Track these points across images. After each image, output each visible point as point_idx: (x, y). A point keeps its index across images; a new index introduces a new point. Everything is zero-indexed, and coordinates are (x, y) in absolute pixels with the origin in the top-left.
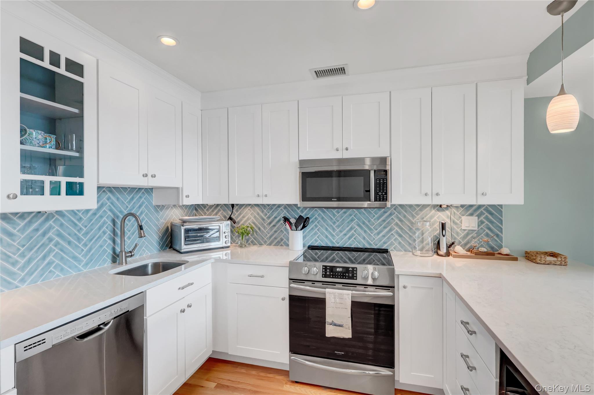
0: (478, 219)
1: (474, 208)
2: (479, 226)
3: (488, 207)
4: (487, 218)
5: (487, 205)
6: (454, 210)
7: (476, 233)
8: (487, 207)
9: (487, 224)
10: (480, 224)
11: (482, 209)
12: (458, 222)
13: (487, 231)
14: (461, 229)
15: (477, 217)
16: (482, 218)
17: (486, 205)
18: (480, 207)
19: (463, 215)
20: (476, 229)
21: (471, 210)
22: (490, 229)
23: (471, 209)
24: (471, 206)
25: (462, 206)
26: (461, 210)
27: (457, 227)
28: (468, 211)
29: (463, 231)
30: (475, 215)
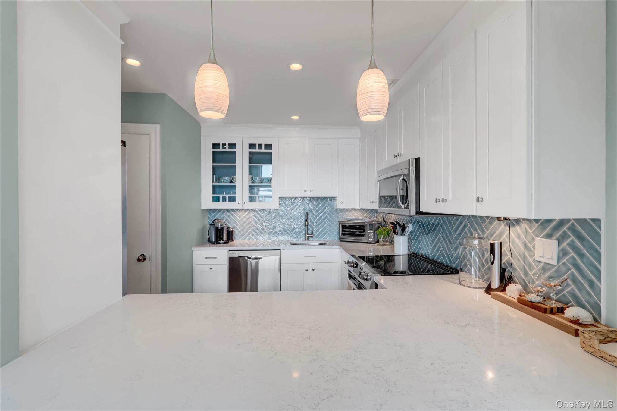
0: (559, 246)
1: (553, 224)
2: (559, 259)
3: (575, 224)
4: (572, 245)
5: (574, 219)
6: (524, 225)
7: (556, 271)
8: (573, 224)
9: (573, 258)
10: (561, 255)
11: (565, 228)
12: (531, 246)
13: (573, 270)
14: (534, 259)
15: (558, 241)
16: (564, 245)
17: (573, 221)
18: (562, 222)
19: (537, 236)
20: (554, 262)
21: (549, 228)
22: (577, 267)
23: (549, 226)
24: (549, 221)
25: (537, 221)
26: (534, 226)
27: (529, 255)
28: (545, 228)
29: (537, 263)
30: (554, 238)
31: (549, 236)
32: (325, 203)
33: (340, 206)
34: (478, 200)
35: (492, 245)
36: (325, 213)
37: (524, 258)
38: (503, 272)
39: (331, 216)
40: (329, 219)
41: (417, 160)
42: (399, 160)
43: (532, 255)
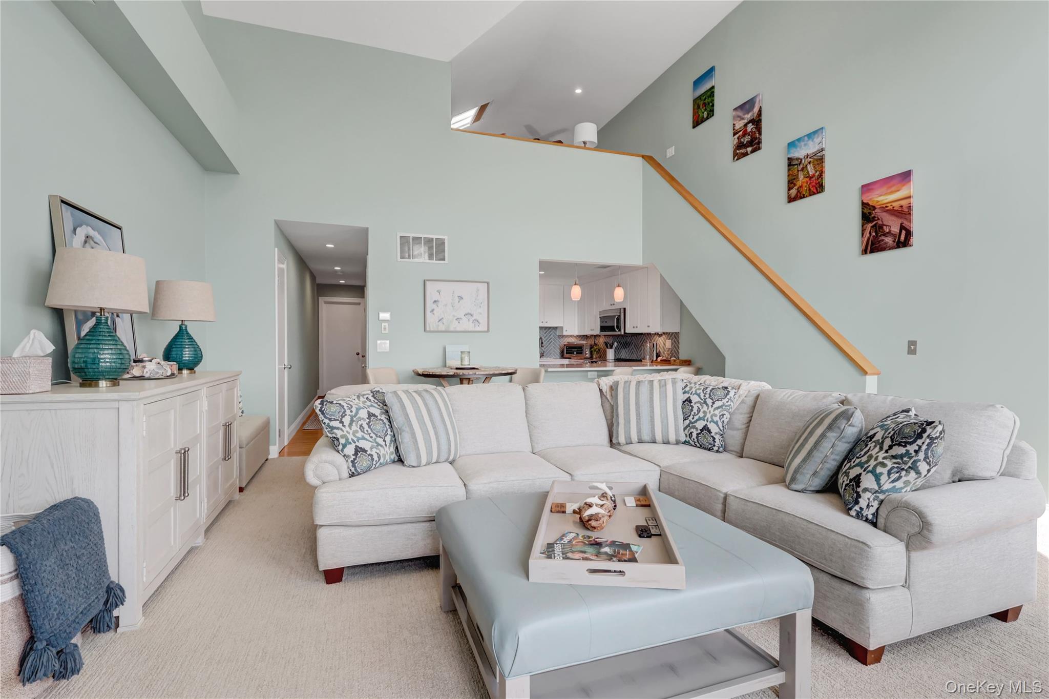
6: (663, 336)
12: (664, 343)
17: (673, 333)
31: (669, 339)
32: (551, 331)
33: (565, 333)
34: (648, 326)
35: (654, 344)
36: (551, 339)
37: (664, 348)
38: (657, 354)
39: (555, 341)
40: (553, 343)
41: (625, 309)
42: (613, 307)
43: (665, 346)
